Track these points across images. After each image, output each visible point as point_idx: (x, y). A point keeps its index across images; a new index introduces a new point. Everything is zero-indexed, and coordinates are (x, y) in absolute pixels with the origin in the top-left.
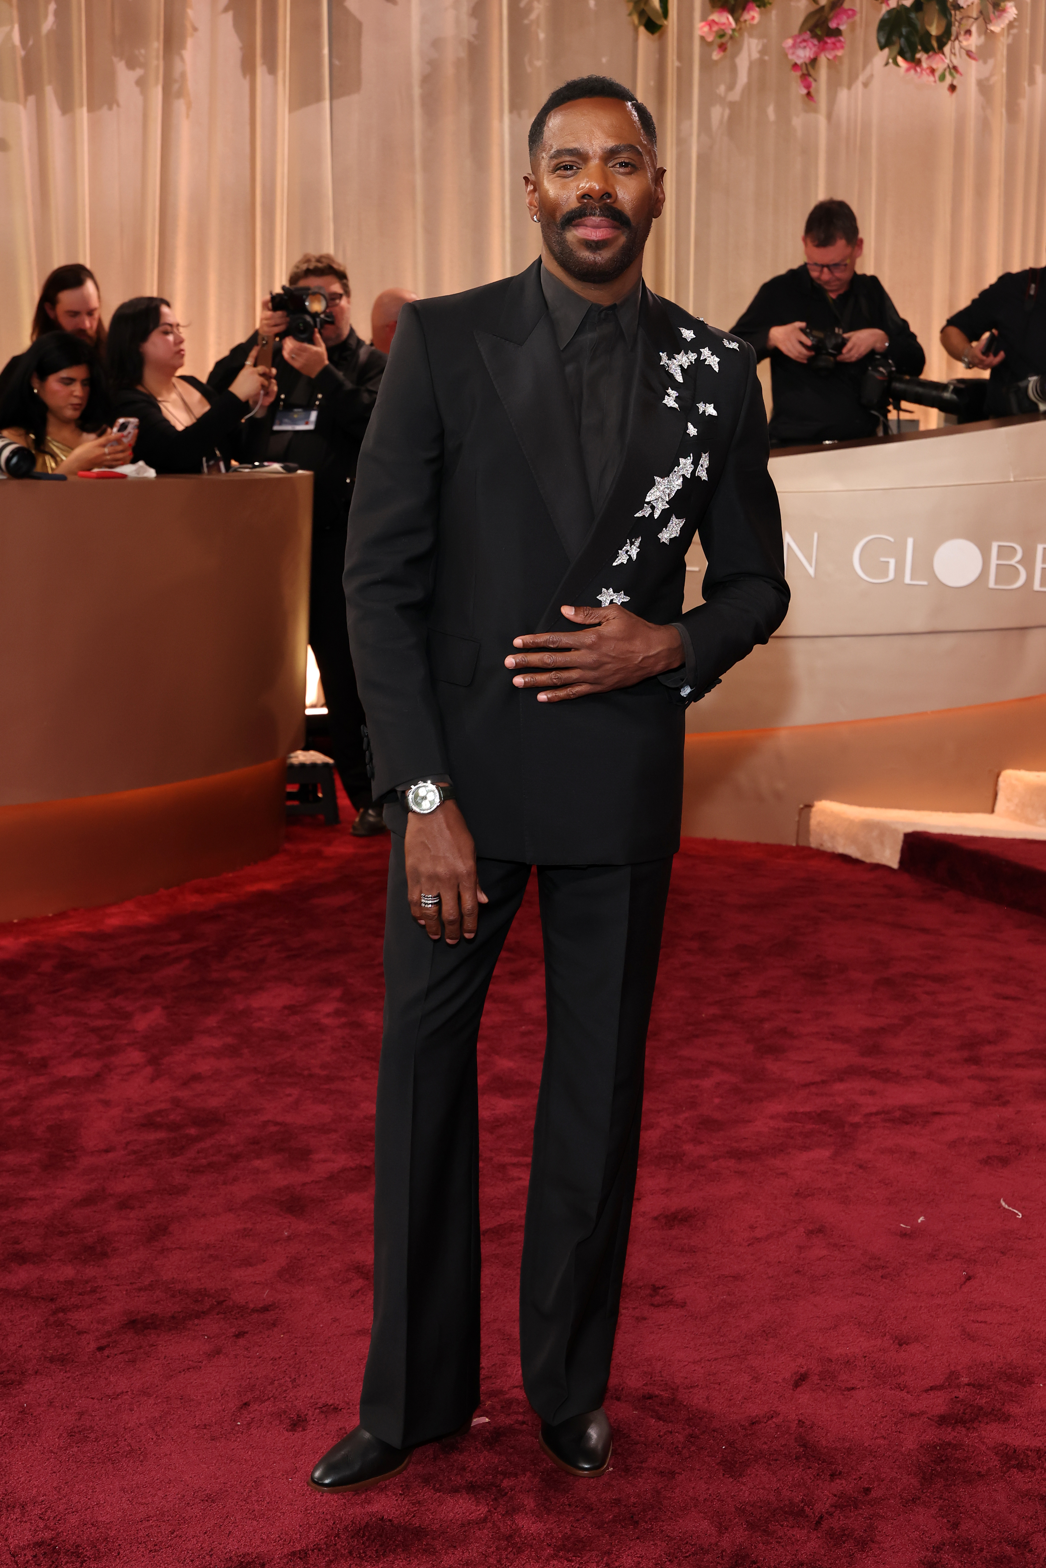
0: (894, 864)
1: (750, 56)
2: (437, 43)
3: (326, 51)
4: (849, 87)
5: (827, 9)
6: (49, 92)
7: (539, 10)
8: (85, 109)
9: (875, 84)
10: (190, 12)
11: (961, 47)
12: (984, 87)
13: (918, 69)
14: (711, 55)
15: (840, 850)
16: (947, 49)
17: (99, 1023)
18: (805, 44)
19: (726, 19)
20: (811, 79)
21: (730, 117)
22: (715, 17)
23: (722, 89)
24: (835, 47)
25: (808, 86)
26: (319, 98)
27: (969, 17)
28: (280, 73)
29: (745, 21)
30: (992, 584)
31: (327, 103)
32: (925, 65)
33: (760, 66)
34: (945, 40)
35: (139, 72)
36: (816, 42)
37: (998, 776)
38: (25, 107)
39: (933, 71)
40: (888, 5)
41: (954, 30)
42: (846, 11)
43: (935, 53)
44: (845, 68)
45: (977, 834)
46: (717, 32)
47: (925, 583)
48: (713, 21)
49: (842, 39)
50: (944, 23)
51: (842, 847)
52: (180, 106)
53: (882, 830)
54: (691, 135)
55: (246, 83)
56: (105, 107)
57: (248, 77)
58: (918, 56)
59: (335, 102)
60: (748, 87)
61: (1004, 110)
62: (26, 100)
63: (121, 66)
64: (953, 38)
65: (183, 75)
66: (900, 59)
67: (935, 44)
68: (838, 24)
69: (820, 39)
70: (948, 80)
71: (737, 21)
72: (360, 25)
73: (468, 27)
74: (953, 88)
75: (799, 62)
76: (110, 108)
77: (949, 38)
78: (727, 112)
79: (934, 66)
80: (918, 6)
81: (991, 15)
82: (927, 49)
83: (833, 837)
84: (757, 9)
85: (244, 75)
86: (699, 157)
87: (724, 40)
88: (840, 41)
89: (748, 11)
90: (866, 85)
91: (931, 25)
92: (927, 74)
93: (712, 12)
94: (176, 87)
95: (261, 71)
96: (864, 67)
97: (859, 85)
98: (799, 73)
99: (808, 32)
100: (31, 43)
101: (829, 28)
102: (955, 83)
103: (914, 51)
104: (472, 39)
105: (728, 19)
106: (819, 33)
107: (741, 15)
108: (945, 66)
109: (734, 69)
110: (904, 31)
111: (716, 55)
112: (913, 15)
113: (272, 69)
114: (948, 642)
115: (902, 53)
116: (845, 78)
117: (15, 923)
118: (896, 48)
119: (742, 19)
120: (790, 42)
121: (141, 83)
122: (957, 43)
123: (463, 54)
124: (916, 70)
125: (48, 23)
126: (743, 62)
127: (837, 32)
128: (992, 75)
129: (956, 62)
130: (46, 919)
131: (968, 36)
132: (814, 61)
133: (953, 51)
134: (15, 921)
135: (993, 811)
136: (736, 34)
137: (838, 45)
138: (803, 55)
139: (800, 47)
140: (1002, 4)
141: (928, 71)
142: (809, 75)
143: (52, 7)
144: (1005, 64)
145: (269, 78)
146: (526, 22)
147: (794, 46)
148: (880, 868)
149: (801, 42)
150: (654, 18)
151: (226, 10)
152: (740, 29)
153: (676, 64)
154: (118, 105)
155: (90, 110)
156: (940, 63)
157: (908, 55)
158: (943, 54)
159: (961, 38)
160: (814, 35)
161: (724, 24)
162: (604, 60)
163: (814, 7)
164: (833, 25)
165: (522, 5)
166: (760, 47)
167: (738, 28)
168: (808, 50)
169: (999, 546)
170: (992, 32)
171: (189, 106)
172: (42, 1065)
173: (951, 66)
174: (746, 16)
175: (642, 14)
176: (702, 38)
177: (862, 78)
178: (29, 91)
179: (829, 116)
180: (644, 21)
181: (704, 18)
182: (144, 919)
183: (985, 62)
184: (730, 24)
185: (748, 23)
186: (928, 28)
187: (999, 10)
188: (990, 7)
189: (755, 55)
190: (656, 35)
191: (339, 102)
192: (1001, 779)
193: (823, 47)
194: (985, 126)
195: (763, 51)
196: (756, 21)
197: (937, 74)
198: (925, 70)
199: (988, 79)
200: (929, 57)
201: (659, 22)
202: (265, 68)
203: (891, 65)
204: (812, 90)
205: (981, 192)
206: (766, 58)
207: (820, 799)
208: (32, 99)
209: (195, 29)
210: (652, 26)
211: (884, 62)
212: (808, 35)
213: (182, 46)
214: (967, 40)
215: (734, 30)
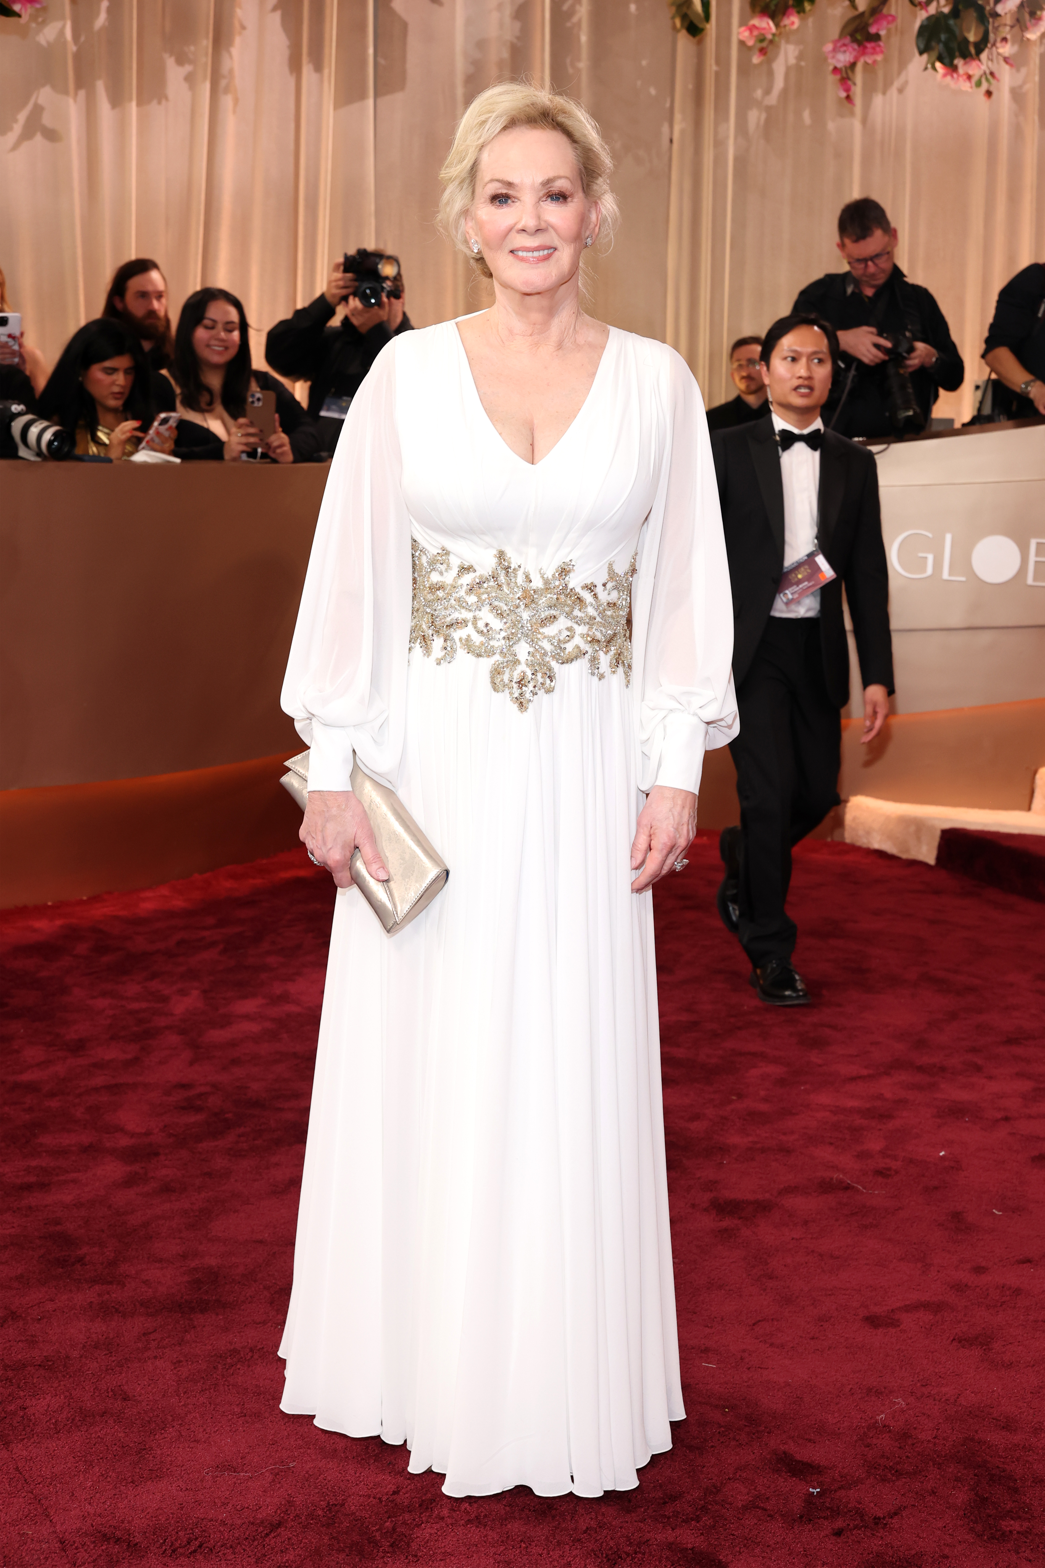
0: (931, 860)
1: (786, 60)
2: (481, 44)
3: (371, 51)
4: (884, 93)
5: (867, 15)
6: (100, 87)
7: (583, 12)
8: (134, 104)
9: (910, 90)
10: (239, 12)
11: (999, 54)
12: (1017, 95)
13: (955, 75)
14: (750, 60)
15: (876, 845)
16: (984, 56)
17: (135, 1006)
18: (845, 48)
19: (767, 24)
20: (850, 83)
21: (768, 121)
22: (756, 22)
23: (759, 93)
24: (874, 52)
25: (847, 90)
26: (363, 96)
27: (1005, 25)
28: (326, 71)
29: (785, 26)
30: (1030, 581)
31: (370, 102)
32: (961, 70)
33: (795, 72)
34: (982, 46)
35: (188, 68)
36: (856, 46)
37: (1035, 773)
38: (75, 101)
39: (969, 77)
40: (927, 11)
41: (992, 36)
42: (886, 17)
43: (972, 59)
44: (880, 74)
45: (1015, 831)
46: (756, 36)
47: (963, 579)
48: (754, 26)
49: (881, 44)
50: (981, 30)
51: (877, 843)
52: (227, 101)
53: (918, 826)
54: (727, 137)
55: (292, 81)
56: (155, 102)
57: (294, 75)
58: (956, 62)
59: (379, 100)
60: (785, 91)
61: (1036, 118)
62: (76, 94)
63: (170, 62)
64: (989, 45)
65: (231, 71)
66: (938, 65)
67: (973, 50)
68: (878, 30)
69: (860, 43)
70: (985, 86)
71: (777, 25)
72: (405, 26)
73: (512, 30)
74: (989, 93)
75: (839, 65)
76: (159, 103)
77: (986, 46)
78: (764, 116)
79: (971, 72)
80: (955, 13)
81: (1028, 23)
82: (965, 55)
83: (868, 833)
84: (796, 14)
85: (291, 72)
86: (736, 159)
87: (764, 44)
88: (879, 46)
89: (788, 17)
90: (901, 91)
91: (969, 31)
92: (965, 81)
93: (752, 18)
94: (223, 83)
95: (307, 69)
96: (899, 73)
97: (893, 91)
98: (838, 77)
99: (849, 37)
100: (83, 39)
101: (868, 33)
102: (992, 89)
103: (952, 58)
104: (515, 41)
105: (768, 24)
106: (859, 37)
107: (782, 20)
108: (981, 72)
109: (770, 74)
110: (943, 37)
111: (756, 59)
112: (951, 22)
113: (318, 67)
114: (985, 638)
115: (940, 59)
116: (880, 84)
117: (49, 906)
118: (935, 54)
119: (782, 24)
120: (829, 47)
121: (190, 79)
122: (994, 49)
123: (506, 55)
124: (952, 76)
125: (102, 19)
126: (779, 68)
127: (877, 37)
128: (1024, 82)
129: (994, 67)
130: (81, 902)
131: (1004, 43)
132: (853, 65)
133: (990, 57)
134: (50, 904)
135: (1029, 809)
136: (777, 39)
137: (878, 49)
138: (843, 58)
139: (840, 51)
140: (1039, 13)
141: (965, 77)
142: (848, 78)
143: (105, 5)
144: (1037, 72)
145: (314, 76)
146: (568, 24)
147: (834, 50)
148: (916, 864)
149: (841, 47)
150: (696, 22)
151: (274, 9)
152: (780, 34)
153: (714, 68)
154: (167, 99)
155: (139, 104)
156: (976, 69)
157: (947, 60)
158: (980, 60)
159: (998, 44)
160: (854, 40)
161: (764, 29)
162: (644, 63)
163: (852, 14)
164: (873, 30)
165: (565, 7)
166: (797, 53)
167: (778, 33)
168: (848, 54)
169: (1038, 544)
170: (1028, 40)
171: (236, 101)
172: (78, 1047)
173: (988, 72)
174: (786, 21)
175: (684, 17)
176: (742, 43)
177: (897, 84)
178: (79, 85)
179: (864, 121)
180: (686, 24)
181: (743, 23)
182: (179, 903)
183: (1018, 70)
184: (770, 28)
185: (787, 28)
186: (966, 35)
187: (1035, 19)
188: (1027, 16)
189: (792, 61)
190: (697, 38)
191: (384, 100)
192: (1038, 776)
193: (863, 51)
194: (1018, 133)
195: (800, 57)
196: (795, 26)
197: (974, 80)
198: (962, 76)
199: (1021, 87)
200: (965, 63)
201: (701, 26)
202: (311, 67)
203: (930, 70)
204: (851, 94)
205: (1014, 198)
206: (803, 64)
207: (856, 793)
208: (82, 93)
209: (243, 28)
210: (694, 29)
211: (923, 67)
212: (847, 40)
213: (230, 43)
214: (1003, 47)
215: (774, 35)
